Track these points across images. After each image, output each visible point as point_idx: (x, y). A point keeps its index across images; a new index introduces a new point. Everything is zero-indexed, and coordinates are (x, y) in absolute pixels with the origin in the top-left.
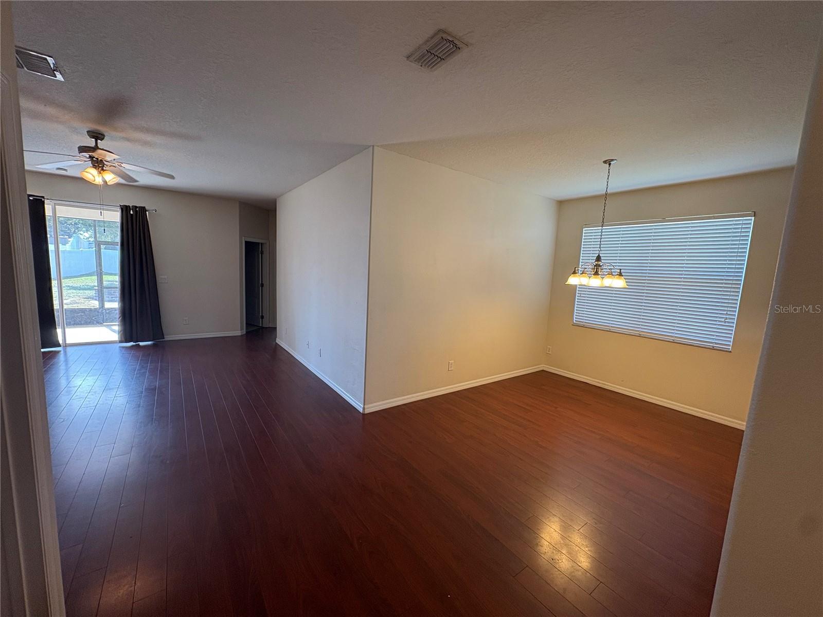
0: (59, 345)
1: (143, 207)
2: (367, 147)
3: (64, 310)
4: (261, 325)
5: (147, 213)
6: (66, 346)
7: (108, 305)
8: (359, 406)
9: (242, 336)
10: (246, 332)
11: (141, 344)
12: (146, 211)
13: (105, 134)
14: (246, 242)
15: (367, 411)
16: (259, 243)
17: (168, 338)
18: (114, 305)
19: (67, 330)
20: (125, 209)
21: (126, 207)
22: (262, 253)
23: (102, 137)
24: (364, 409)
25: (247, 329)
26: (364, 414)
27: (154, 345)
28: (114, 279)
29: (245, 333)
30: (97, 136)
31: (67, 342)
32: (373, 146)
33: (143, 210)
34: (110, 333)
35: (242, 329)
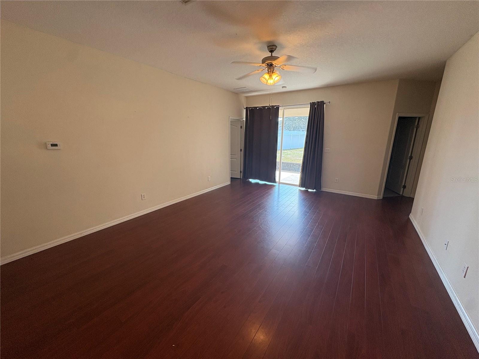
0: (276, 183)
1: (322, 101)
3: (281, 162)
4: (401, 194)
5: (325, 105)
6: (280, 183)
9: (377, 200)
10: (383, 198)
11: (309, 190)
12: (324, 104)
13: (278, 46)
16: (417, 118)
17: (324, 189)
19: (282, 173)
21: (313, 103)
23: (275, 47)
25: (384, 194)
29: (381, 198)
31: (280, 181)
33: (322, 103)
35: (379, 193)
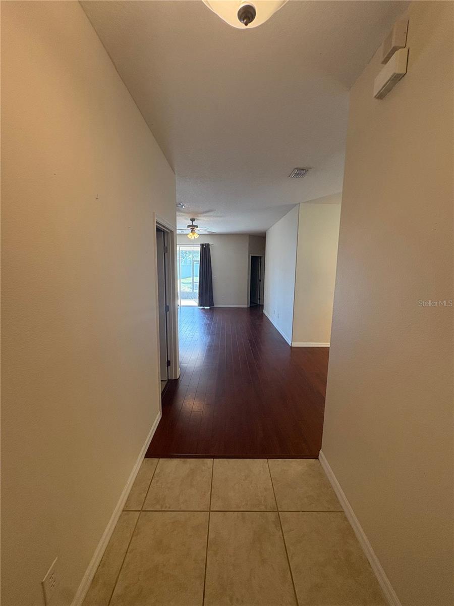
1: (208, 243)
2: (296, 204)
3: (181, 292)
4: (257, 303)
5: (210, 245)
6: (181, 306)
7: (195, 291)
8: (289, 342)
9: (248, 308)
10: (250, 307)
11: (206, 308)
13: (196, 219)
14: (252, 257)
15: (293, 346)
16: (259, 257)
17: (215, 306)
18: (197, 291)
19: (181, 301)
20: (202, 245)
21: (203, 244)
22: (261, 262)
24: (291, 344)
25: (250, 304)
26: (291, 347)
27: (210, 309)
28: (197, 279)
30: (193, 220)
32: (299, 204)
33: (208, 245)
34: (195, 302)
35: (248, 304)
